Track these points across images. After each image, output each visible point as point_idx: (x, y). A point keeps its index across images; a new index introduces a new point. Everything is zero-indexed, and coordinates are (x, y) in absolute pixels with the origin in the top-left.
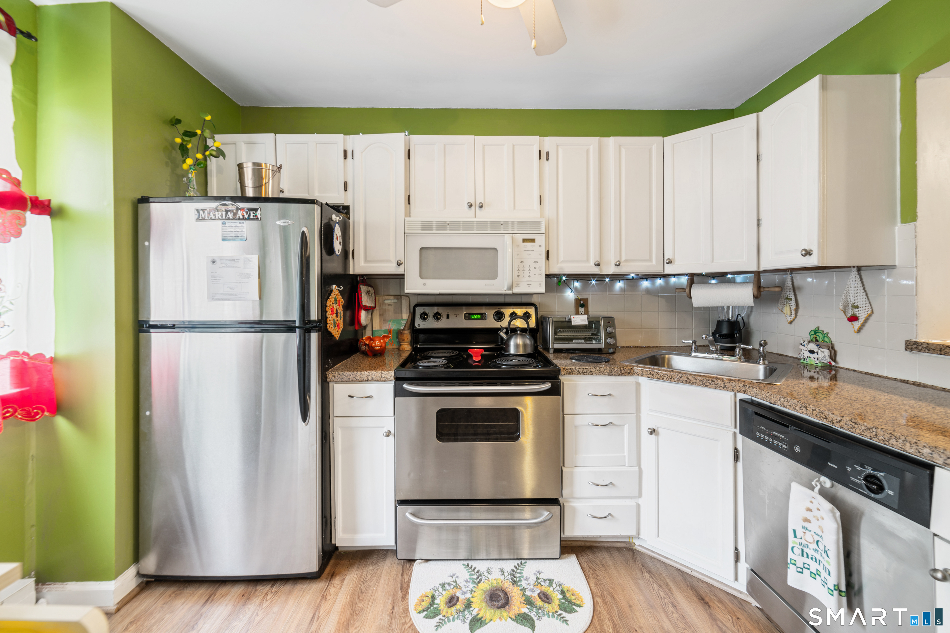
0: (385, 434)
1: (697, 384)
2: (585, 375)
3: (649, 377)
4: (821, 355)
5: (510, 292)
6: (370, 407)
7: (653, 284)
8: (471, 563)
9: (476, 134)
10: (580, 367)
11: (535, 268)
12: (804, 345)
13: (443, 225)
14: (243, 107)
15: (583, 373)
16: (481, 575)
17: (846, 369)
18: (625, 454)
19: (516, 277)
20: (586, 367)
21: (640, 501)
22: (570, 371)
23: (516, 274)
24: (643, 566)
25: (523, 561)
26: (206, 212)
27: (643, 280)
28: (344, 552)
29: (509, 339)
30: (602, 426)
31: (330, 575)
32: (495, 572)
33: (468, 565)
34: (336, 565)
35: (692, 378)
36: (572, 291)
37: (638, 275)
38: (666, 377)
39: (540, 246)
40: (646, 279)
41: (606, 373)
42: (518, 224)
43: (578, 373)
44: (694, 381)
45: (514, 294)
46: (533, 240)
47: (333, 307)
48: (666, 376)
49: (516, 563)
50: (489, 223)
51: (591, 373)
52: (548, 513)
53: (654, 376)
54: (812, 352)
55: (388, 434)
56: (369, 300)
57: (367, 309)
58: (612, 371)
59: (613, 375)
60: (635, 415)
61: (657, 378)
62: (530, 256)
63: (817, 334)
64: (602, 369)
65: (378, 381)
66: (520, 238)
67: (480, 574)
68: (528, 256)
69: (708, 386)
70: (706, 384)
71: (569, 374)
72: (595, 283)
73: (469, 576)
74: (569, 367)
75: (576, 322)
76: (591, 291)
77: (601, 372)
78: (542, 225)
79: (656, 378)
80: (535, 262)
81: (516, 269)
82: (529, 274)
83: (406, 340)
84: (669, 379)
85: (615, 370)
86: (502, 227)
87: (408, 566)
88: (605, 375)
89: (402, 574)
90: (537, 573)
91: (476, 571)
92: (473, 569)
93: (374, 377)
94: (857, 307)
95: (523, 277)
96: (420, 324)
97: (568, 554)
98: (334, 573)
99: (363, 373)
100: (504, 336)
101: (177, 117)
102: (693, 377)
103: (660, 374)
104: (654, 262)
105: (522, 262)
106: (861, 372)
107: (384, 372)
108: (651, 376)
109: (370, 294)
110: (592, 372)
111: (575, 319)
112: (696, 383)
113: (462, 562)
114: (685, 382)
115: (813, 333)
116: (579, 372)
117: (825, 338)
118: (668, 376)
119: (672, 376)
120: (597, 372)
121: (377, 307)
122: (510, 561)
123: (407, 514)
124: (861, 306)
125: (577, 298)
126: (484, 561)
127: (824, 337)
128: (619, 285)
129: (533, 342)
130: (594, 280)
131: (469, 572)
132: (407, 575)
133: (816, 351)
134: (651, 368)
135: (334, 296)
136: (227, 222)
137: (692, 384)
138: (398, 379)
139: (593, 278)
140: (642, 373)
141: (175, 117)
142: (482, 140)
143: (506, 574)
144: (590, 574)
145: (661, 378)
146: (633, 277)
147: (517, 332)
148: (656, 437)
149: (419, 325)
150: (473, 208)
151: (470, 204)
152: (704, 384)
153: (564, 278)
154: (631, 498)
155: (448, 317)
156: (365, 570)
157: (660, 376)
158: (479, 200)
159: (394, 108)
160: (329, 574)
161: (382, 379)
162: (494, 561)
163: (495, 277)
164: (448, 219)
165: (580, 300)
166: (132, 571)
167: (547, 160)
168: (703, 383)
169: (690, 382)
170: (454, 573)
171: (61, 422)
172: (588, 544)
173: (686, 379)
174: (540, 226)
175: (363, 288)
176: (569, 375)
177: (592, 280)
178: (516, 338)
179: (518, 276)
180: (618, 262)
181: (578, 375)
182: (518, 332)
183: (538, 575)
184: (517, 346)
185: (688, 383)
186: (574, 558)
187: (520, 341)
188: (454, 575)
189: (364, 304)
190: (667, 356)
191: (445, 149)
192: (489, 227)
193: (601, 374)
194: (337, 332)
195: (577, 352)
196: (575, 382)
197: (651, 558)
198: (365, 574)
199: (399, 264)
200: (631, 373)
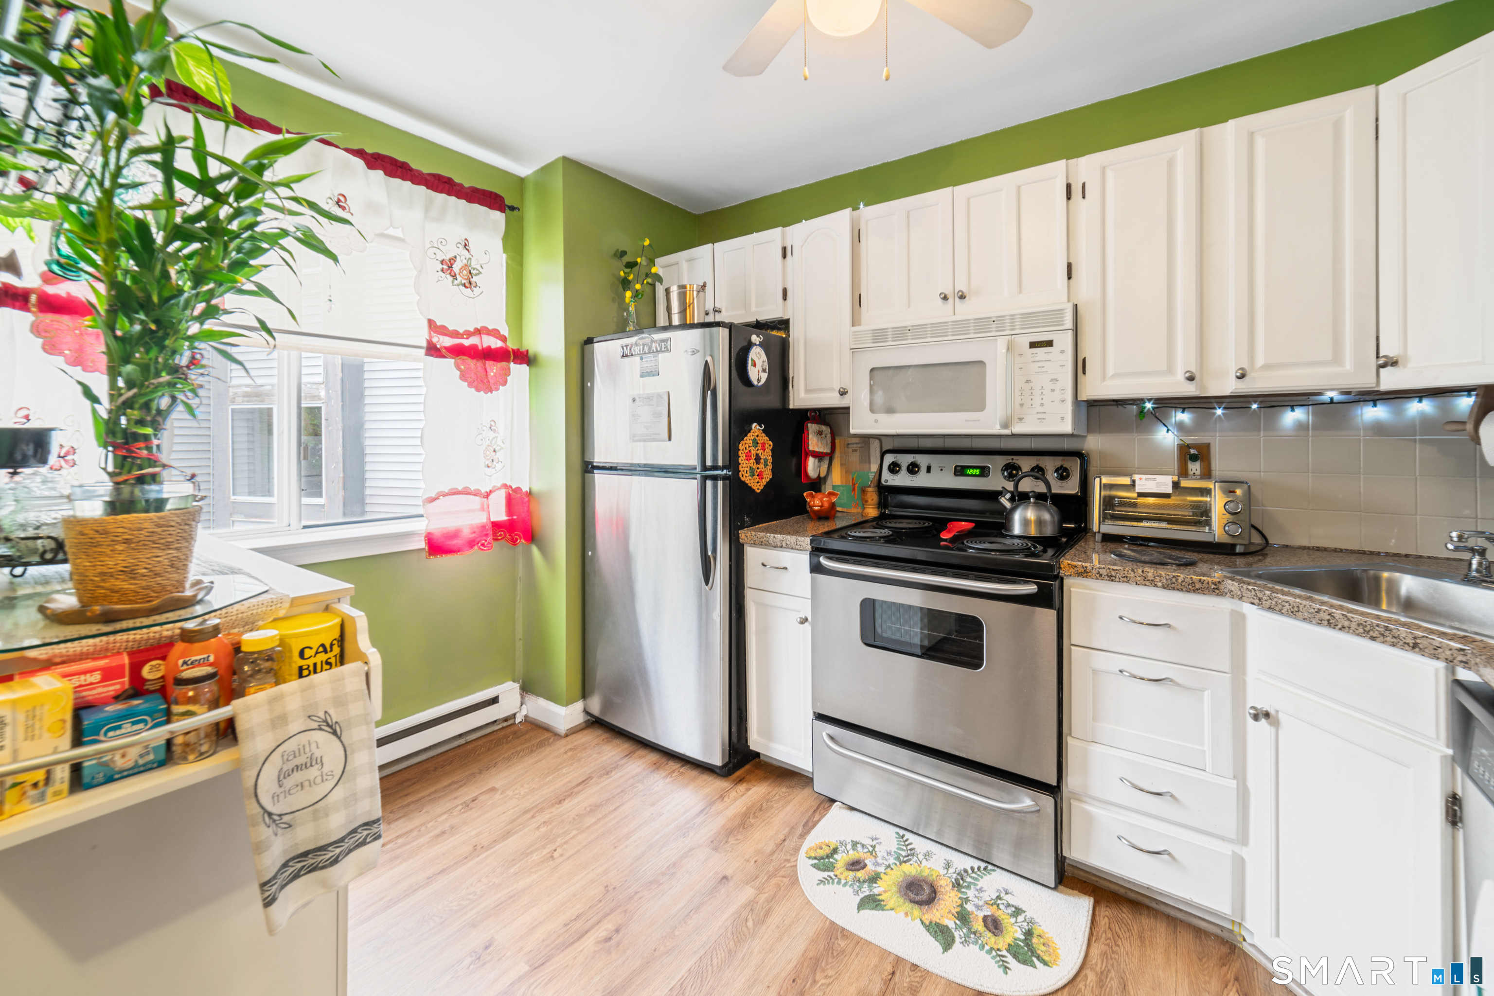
0: (799, 620)
1: (1351, 631)
2: (1112, 581)
5: (1007, 432)
6: (784, 582)
7: (1399, 412)
8: (908, 835)
9: (955, 185)
10: (1103, 566)
11: (1053, 390)
13: (901, 333)
14: (699, 215)
15: (1108, 576)
16: (913, 855)
18: (1206, 748)
19: (1017, 406)
20: (1115, 568)
21: (1244, 852)
22: (1083, 570)
23: (1018, 400)
25: (990, 867)
26: (628, 348)
27: (1364, 405)
28: (765, 762)
29: (1013, 509)
30: (1150, 680)
31: (739, 779)
32: (936, 860)
33: (903, 837)
34: (749, 772)
35: (1342, 617)
36: (1168, 430)
37: (1348, 393)
38: (1287, 607)
39: (1062, 352)
40: (1371, 403)
41: (1160, 584)
42: (1021, 318)
43: (1098, 575)
44: (1346, 623)
45: (1013, 435)
46: (1049, 343)
47: (750, 451)
48: (1287, 604)
49: (976, 864)
50: (972, 321)
51: (1126, 580)
52: (1032, 803)
53: (1264, 603)
55: (804, 621)
56: (820, 444)
57: (819, 456)
58: (1171, 580)
59: (1174, 589)
60: (1229, 675)
61: (1270, 608)
62: (1043, 369)
64: (1150, 574)
65: (792, 549)
66: (1026, 340)
67: (912, 853)
68: (1039, 370)
69: (1378, 639)
70: (1371, 633)
71: (1079, 574)
72: (1223, 414)
73: (897, 849)
74: (1080, 563)
75: (1144, 487)
76: (1217, 428)
77: (1148, 580)
78: (1067, 314)
79: (1268, 606)
80: (1052, 380)
81: (1018, 393)
82: (1042, 402)
83: (870, 501)
84: (1292, 612)
85: (1180, 581)
86: (994, 326)
87: (827, 805)
88: (1156, 586)
89: (815, 811)
90: (1002, 890)
91: (909, 847)
92: (907, 843)
93: (788, 543)
95: (1030, 406)
96: (890, 479)
97: (1079, 892)
98: (743, 778)
99: (776, 535)
100: (1008, 505)
101: (621, 249)
102: (1343, 615)
103: (1275, 600)
104: (1348, 366)
105: (1027, 381)
107: (799, 538)
108: (1256, 601)
109: (823, 436)
110: (1127, 577)
111: (1144, 482)
112: (1349, 628)
113: (897, 830)
114: (1326, 623)
116: (1101, 575)
118: (1290, 605)
119: (1298, 607)
120: (1139, 579)
121: (837, 454)
122: (970, 858)
123: (824, 734)
125: (1182, 443)
126: (929, 841)
128: (1292, 417)
129: (1056, 518)
130: (1219, 408)
131: (898, 844)
132: (820, 814)
134: (1259, 586)
135: (752, 438)
136: (644, 356)
137: (1340, 629)
138: (817, 550)
139: (1217, 403)
140: (1239, 593)
141: (618, 250)
142: (963, 191)
143: (951, 870)
145: (1277, 609)
146: (1332, 399)
147: (1030, 499)
148: (1273, 729)
149: (886, 481)
150: (951, 300)
151: (943, 296)
152: (1368, 633)
153: (1149, 406)
154: (1223, 840)
155: (929, 469)
156: (777, 789)
157: (1274, 603)
158: (961, 286)
159: (862, 168)
160: (738, 777)
161: (797, 547)
162: (944, 848)
163: (981, 407)
164: (908, 323)
165: (1189, 447)
166: (579, 706)
167: (1084, 197)
168: (1365, 630)
169: (1337, 625)
170: (878, 836)
171: (535, 549)
172: (1132, 896)
173: (1329, 617)
174: (1063, 317)
175: (812, 427)
176: (1079, 578)
177: (1214, 408)
178: (1026, 508)
179: (1022, 405)
180: (1240, 371)
181: (1097, 579)
182: (1032, 500)
183: (1002, 895)
184: (1026, 523)
185: (1332, 626)
186: (1087, 902)
187: (1031, 514)
188: (876, 839)
189: (811, 448)
190: (1386, 575)
191: (908, 217)
192: (972, 328)
193: (1148, 583)
194: (758, 482)
195: (1152, 544)
196: (1093, 592)
198: (774, 793)
199: (843, 393)
200: (1217, 591)
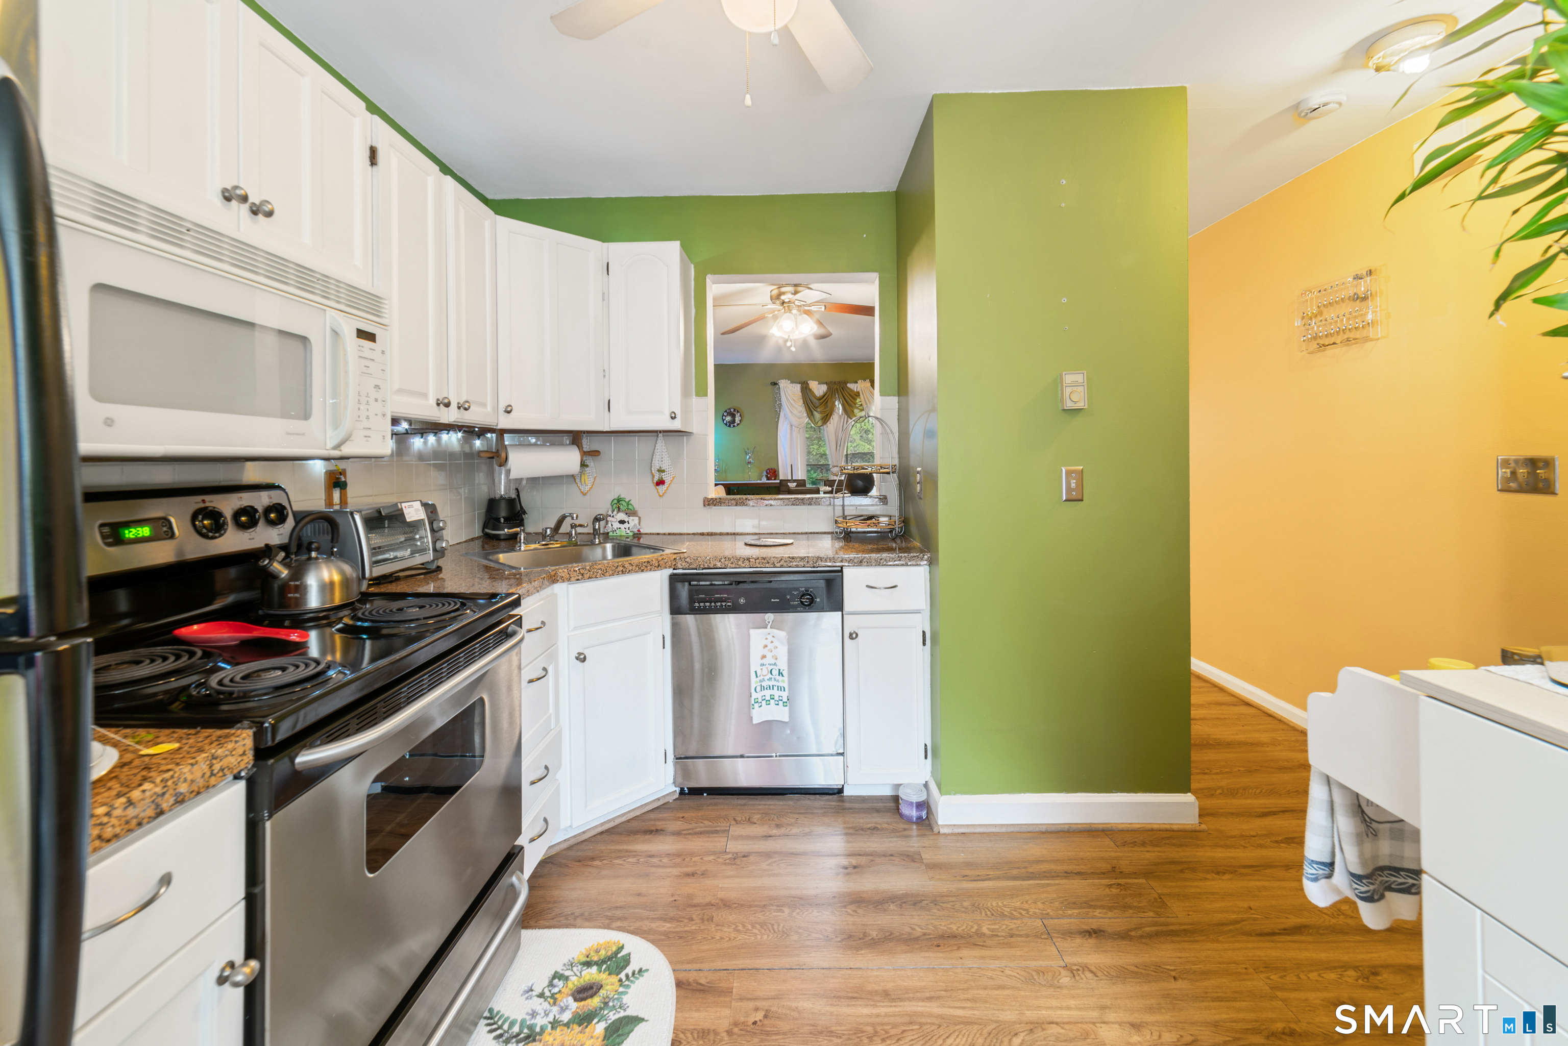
3: (578, 580)
4: (632, 524)
12: (613, 516)
17: (651, 534)
24: (580, 861)
54: (622, 522)
63: (621, 502)
94: (664, 471)
106: (664, 534)
115: (615, 501)
117: (630, 506)
124: (667, 470)
127: (628, 505)
133: (626, 521)
144: (564, 922)
197: (570, 848)
